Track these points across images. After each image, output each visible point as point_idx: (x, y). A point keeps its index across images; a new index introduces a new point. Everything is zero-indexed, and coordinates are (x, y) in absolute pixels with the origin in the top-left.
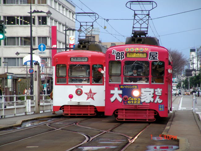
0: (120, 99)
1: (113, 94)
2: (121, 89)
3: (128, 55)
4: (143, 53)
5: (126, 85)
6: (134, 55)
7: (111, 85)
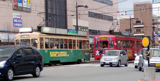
0: (99, 55)
1: (97, 53)
2: (99, 51)
3: (101, 39)
4: (106, 38)
5: (100, 49)
6: (103, 39)
7: (96, 50)
